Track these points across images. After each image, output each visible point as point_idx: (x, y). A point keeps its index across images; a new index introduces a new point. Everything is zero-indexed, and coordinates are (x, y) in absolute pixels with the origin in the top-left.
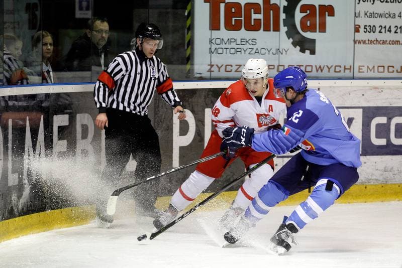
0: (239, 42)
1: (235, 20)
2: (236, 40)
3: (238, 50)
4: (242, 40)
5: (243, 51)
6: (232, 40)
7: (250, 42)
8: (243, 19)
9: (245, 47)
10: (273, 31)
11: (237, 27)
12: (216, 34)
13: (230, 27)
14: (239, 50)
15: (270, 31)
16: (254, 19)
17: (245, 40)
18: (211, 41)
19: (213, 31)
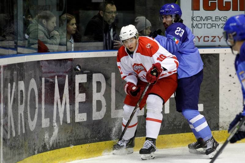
0: (214, 19)
1: (211, 2)
2: (211, 18)
3: (213, 25)
4: (216, 18)
5: (217, 26)
6: (209, 18)
7: (222, 19)
8: (217, 1)
9: (218, 23)
10: (240, 10)
11: (212, 8)
12: (196, 13)
13: (206, 8)
14: (215, 25)
15: (238, 10)
16: (225, 2)
17: (218, 18)
18: (193, 19)
19: (194, 11)
